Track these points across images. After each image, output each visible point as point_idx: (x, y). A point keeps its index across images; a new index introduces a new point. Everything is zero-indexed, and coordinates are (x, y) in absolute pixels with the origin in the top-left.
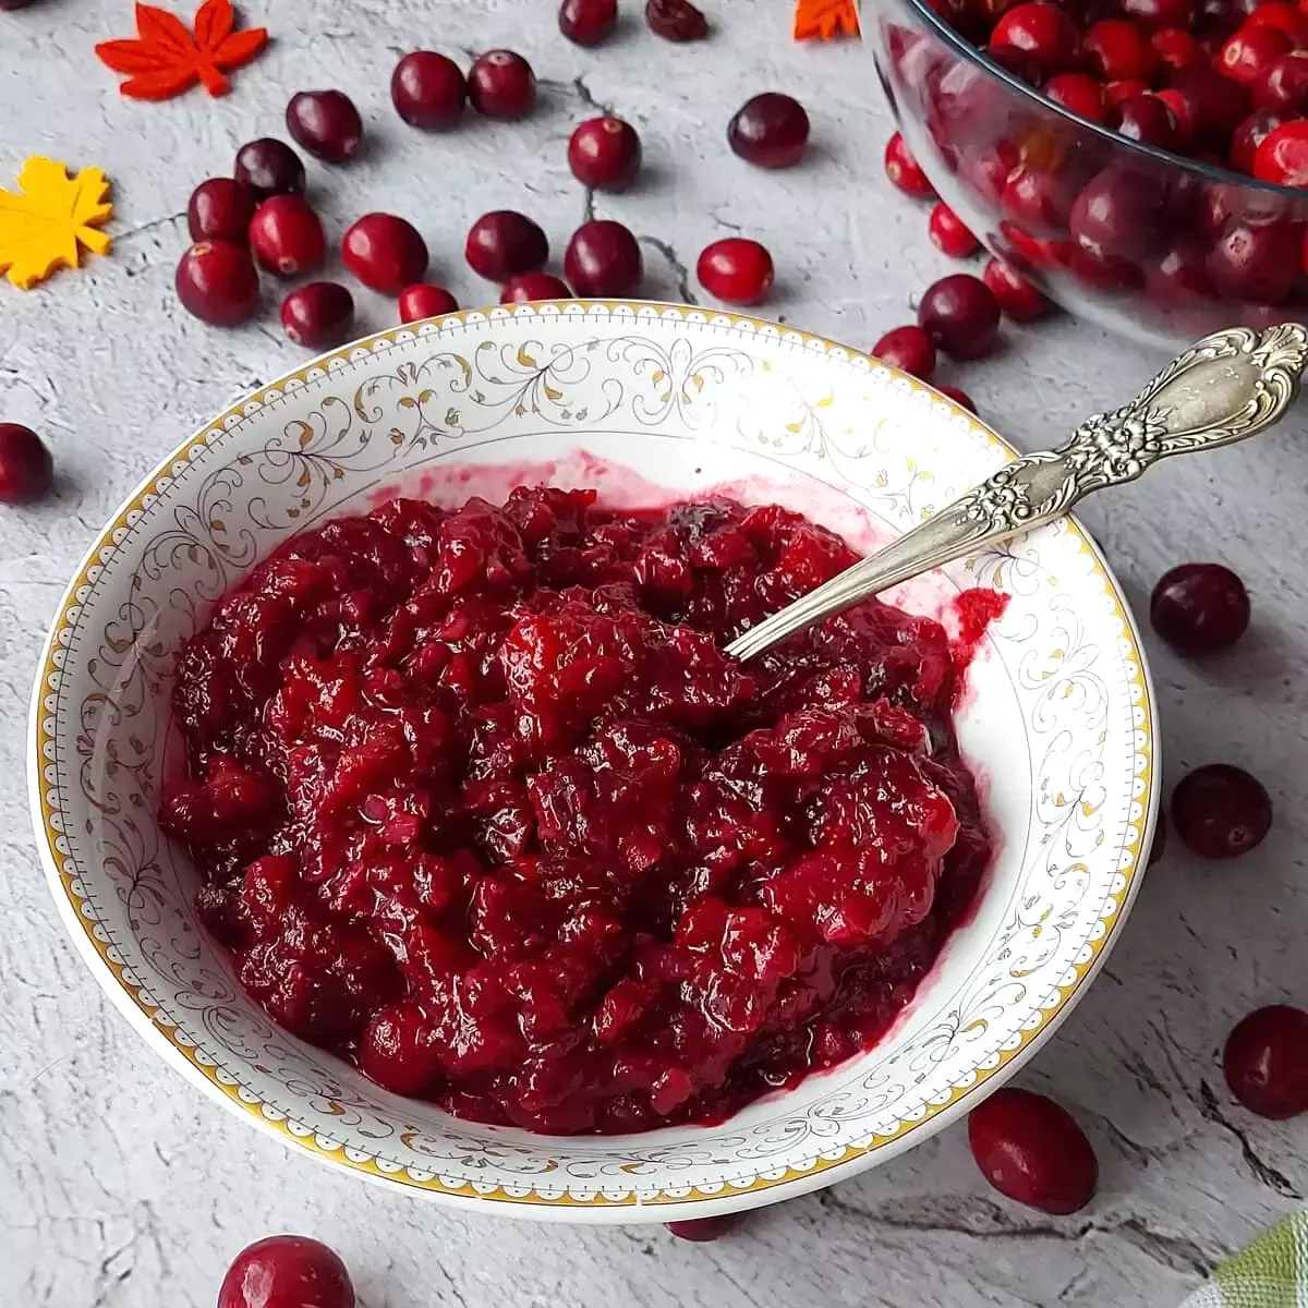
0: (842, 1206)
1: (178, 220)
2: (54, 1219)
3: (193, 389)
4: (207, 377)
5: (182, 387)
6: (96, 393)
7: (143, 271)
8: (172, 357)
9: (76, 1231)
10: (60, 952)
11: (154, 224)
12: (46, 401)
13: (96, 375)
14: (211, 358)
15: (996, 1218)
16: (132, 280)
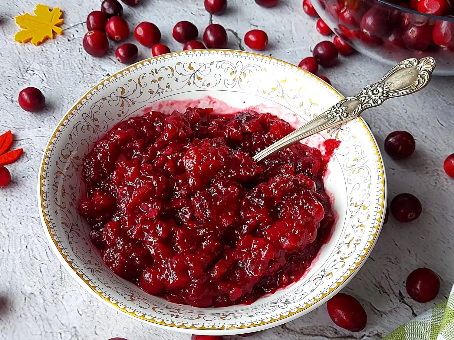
0: (288, 329)
1: (84, 24)
2: (46, 332)
3: (88, 76)
4: (93, 73)
5: (85, 76)
6: (59, 78)
7: (73, 40)
8: (82, 67)
9: (53, 336)
10: (48, 250)
11: (76, 25)
12: (43, 80)
13: (58, 72)
14: (94, 67)
15: (336, 333)
16: (69, 42)
